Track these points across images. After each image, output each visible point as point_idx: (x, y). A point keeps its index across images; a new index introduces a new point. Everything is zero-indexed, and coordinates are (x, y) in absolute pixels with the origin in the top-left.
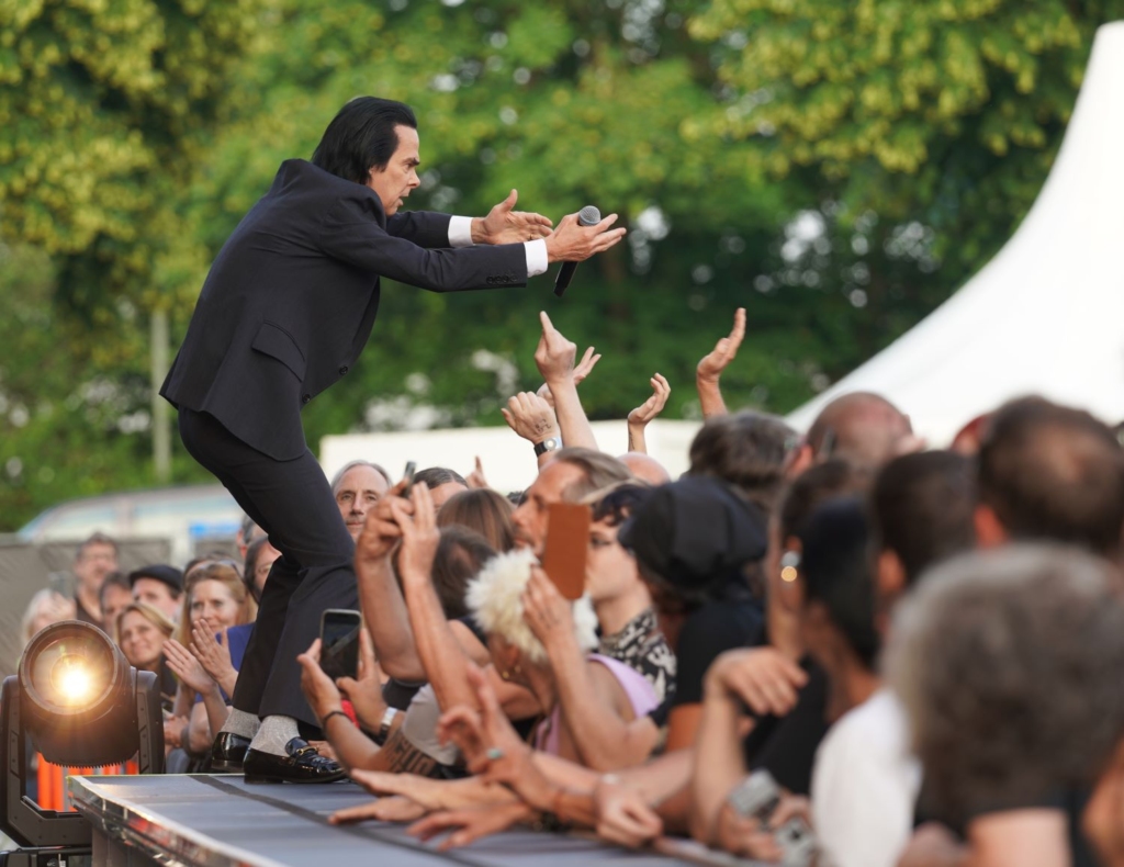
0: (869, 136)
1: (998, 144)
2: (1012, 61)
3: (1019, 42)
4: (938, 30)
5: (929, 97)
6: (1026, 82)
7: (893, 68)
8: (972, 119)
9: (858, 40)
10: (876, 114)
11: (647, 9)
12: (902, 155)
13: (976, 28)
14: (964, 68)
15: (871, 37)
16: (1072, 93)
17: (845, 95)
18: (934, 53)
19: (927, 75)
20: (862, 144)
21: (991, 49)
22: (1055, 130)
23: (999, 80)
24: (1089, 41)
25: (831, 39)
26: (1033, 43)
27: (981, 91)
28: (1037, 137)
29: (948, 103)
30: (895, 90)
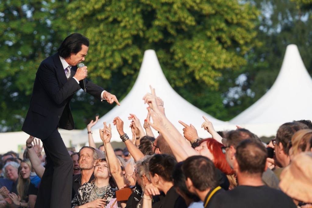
0: (100, 72)
1: (125, 73)
2: (127, 57)
3: (128, 54)
4: (113, 51)
5: (111, 64)
6: (130, 61)
7: (104, 59)
8: (120, 68)
9: (97, 53)
10: (101, 68)
11: (48, 46)
12: (106, 76)
13: (120, 51)
14: (118, 59)
15: (100, 53)
16: (140, 64)
17: (95, 64)
18: (112, 56)
19: (111, 60)
20: (99, 73)
21: (124, 55)
22: (137, 71)
23: (125, 61)
24: (143, 54)
25: (92, 53)
26: (132, 54)
27: (122, 63)
28: (132, 72)
29: (115, 66)
30: (105, 63)
